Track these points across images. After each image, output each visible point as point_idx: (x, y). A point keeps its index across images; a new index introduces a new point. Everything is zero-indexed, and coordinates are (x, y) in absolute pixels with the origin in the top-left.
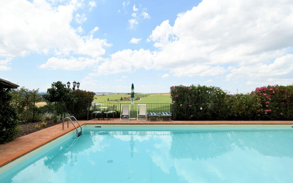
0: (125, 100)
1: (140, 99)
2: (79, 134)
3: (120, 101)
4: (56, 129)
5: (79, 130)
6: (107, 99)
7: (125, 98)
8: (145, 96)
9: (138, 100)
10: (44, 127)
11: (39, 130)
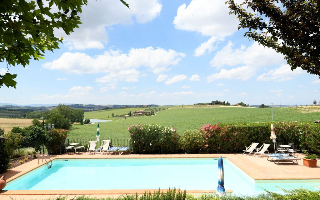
0: (135, 115)
1: (155, 114)
2: (50, 167)
3: (128, 116)
4: (34, 163)
5: (50, 164)
6: (112, 114)
7: (135, 113)
8: (161, 109)
9: (152, 114)
10: (26, 161)
11: (23, 164)
